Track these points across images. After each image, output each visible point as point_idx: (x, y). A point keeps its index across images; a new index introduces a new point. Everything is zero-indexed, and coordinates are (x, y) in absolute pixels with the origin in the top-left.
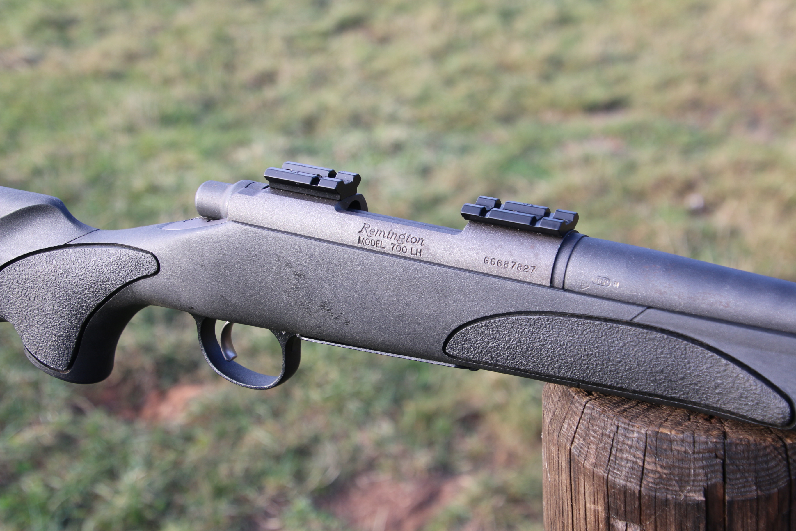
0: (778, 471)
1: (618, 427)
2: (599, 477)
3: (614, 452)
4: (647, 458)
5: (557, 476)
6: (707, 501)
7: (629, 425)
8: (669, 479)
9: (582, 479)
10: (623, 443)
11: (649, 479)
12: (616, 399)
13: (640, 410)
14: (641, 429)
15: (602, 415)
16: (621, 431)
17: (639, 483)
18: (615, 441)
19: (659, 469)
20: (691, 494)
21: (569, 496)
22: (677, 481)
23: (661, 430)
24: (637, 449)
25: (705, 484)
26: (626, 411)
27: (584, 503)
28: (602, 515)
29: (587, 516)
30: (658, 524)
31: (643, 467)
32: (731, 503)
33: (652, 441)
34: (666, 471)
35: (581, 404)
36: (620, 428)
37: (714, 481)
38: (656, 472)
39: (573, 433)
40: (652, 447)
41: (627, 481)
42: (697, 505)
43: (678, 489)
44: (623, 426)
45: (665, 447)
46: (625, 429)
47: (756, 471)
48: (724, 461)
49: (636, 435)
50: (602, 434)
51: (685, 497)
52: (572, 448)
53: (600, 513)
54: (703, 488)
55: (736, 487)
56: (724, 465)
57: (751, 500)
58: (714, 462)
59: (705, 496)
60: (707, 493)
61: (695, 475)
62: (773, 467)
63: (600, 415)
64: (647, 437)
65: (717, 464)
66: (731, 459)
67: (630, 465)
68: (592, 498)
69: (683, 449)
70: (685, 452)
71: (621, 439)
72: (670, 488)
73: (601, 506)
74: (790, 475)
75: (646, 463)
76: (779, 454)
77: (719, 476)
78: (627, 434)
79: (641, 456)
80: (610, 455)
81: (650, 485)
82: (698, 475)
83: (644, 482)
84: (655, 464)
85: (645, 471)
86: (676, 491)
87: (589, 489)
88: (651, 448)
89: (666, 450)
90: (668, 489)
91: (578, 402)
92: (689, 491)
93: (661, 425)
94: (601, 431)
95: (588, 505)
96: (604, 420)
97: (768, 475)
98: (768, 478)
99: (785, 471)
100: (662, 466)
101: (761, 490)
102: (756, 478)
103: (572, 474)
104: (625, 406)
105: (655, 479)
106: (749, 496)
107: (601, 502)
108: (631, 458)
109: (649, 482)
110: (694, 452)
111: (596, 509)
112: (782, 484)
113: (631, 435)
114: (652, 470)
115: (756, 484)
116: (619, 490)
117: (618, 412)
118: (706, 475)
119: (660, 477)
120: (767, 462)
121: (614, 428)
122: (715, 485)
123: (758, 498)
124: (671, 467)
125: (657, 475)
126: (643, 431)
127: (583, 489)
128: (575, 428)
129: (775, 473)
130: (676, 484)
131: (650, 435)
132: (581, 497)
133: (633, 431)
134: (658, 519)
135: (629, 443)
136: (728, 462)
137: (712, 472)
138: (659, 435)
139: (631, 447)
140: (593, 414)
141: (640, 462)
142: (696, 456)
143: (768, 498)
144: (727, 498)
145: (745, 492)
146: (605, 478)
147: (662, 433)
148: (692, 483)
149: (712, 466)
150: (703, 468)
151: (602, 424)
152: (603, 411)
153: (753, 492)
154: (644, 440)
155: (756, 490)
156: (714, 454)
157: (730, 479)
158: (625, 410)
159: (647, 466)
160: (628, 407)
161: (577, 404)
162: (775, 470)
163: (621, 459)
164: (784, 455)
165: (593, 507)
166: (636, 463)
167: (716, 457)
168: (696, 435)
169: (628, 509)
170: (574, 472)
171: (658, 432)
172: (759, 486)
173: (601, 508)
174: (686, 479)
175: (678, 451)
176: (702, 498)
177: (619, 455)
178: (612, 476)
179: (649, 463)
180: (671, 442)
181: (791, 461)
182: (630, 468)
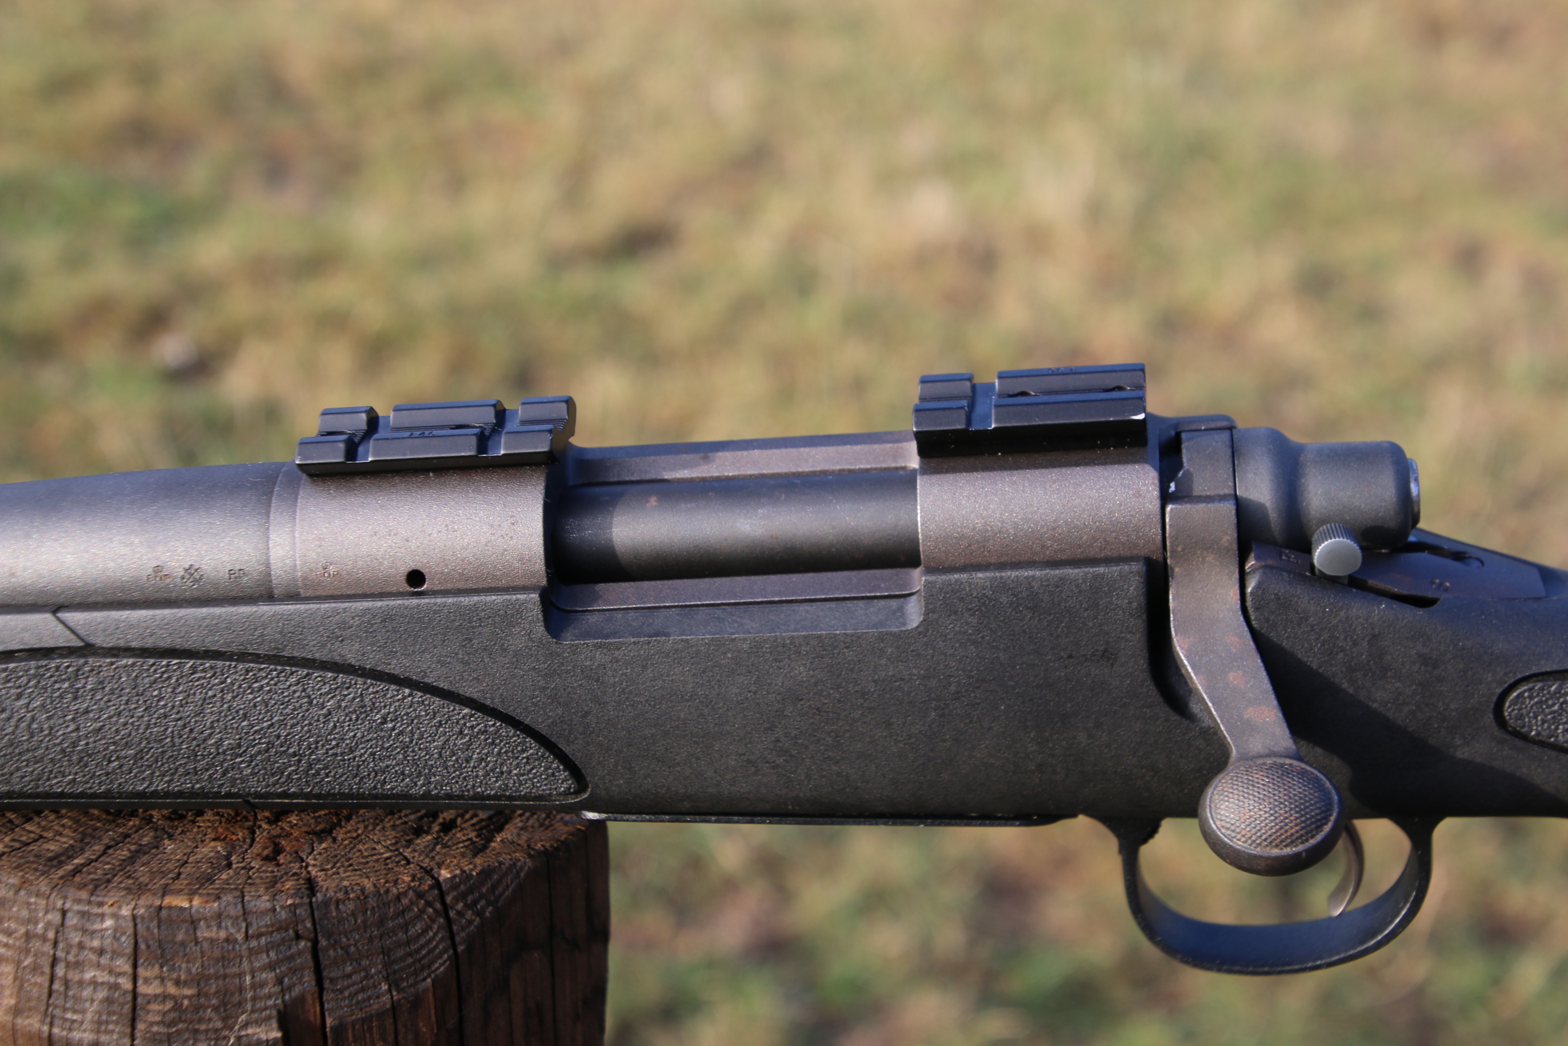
0: (429, 942)
1: (64, 913)
2: (30, 1036)
3: (60, 971)
4: (142, 972)
6: (286, 1038)
7: (89, 902)
8: (197, 1008)
10: (81, 946)
11: (151, 1018)
12: (52, 848)
13: (113, 864)
14: (120, 907)
15: (22, 893)
16: (72, 920)
17: (128, 1030)
18: (61, 945)
19: (172, 990)
20: (250, 1031)
22: (216, 1009)
23: (168, 900)
24: (116, 954)
25: (279, 1001)
26: (80, 871)
32: (340, 1030)
33: (148, 928)
34: (188, 992)
36: (69, 915)
37: (296, 991)
38: (165, 997)
40: (151, 943)
41: (98, 1032)
43: (219, 1024)
44: (76, 907)
45: (180, 937)
46: (83, 914)
47: (385, 952)
48: (315, 942)
49: (109, 923)
50: (27, 935)
51: (239, 1038)
54: (274, 1013)
55: (347, 994)
56: (315, 952)
57: (380, 1015)
58: (294, 950)
59: (282, 1026)
60: (285, 1019)
61: (254, 986)
62: (418, 936)
63: (17, 892)
64: (135, 925)
65: (300, 953)
66: (329, 937)
67: (102, 994)
69: (223, 934)
70: (227, 940)
71: (75, 938)
72: (203, 1027)
74: (454, 946)
75: (140, 982)
76: (429, 904)
77: (309, 979)
78: (88, 926)
79: (127, 968)
80: (52, 981)
81: (155, 1029)
82: (262, 985)
83: (141, 1026)
84: (163, 980)
85: (140, 1000)
86: (216, 1031)
88: (148, 947)
89: (183, 944)
90: (196, 1031)
92: (245, 1026)
93: (165, 891)
94: (22, 930)
96: (29, 904)
97: (410, 954)
98: (410, 960)
99: (442, 939)
100: (177, 983)
101: (399, 990)
102: (386, 965)
104: (76, 861)
105: (164, 1014)
106: (375, 1006)
108: (103, 977)
109: (152, 1024)
110: (247, 937)
112: (441, 967)
113: (97, 926)
114: (156, 996)
115: (387, 979)
117: (61, 878)
118: (280, 981)
119: (177, 1007)
120: (405, 928)
121: (55, 917)
122: (301, 999)
123: (394, 1008)
124: (199, 980)
125: (169, 1005)
126: (125, 912)
129: (422, 947)
130: (213, 1015)
131: (143, 917)
133: (102, 916)
135: (96, 943)
136: (323, 942)
137: (293, 971)
138: (164, 913)
139: (101, 952)
141: (126, 983)
142: (254, 943)
143: (416, 1003)
144: (329, 1021)
145: (364, 1000)
146: (46, 1034)
147: (170, 908)
148: (249, 1006)
149: (291, 958)
150: (271, 967)
151: (25, 913)
152: (24, 882)
153: (384, 996)
154: (130, 931)
155: (390, 991)
156: (291, 932)
157: (332, 980)
158: (77, 871)
159: (143, 989)
160: (82, 861)
162: (423, 940)
163: (81, 983)
164: (438, 906)
166: (116, 987)
167: (298, 937)
168: (247, 898)
171: (160, 908)
172: (394, 983)
174: (236, 998)
175: (212, 941)
176: (279, 1035)
177: (74, 976)
178: (63, 1029)
179: (146, 981)
180: (194, 923)
181: (452, 914)
182: (102, 1001)
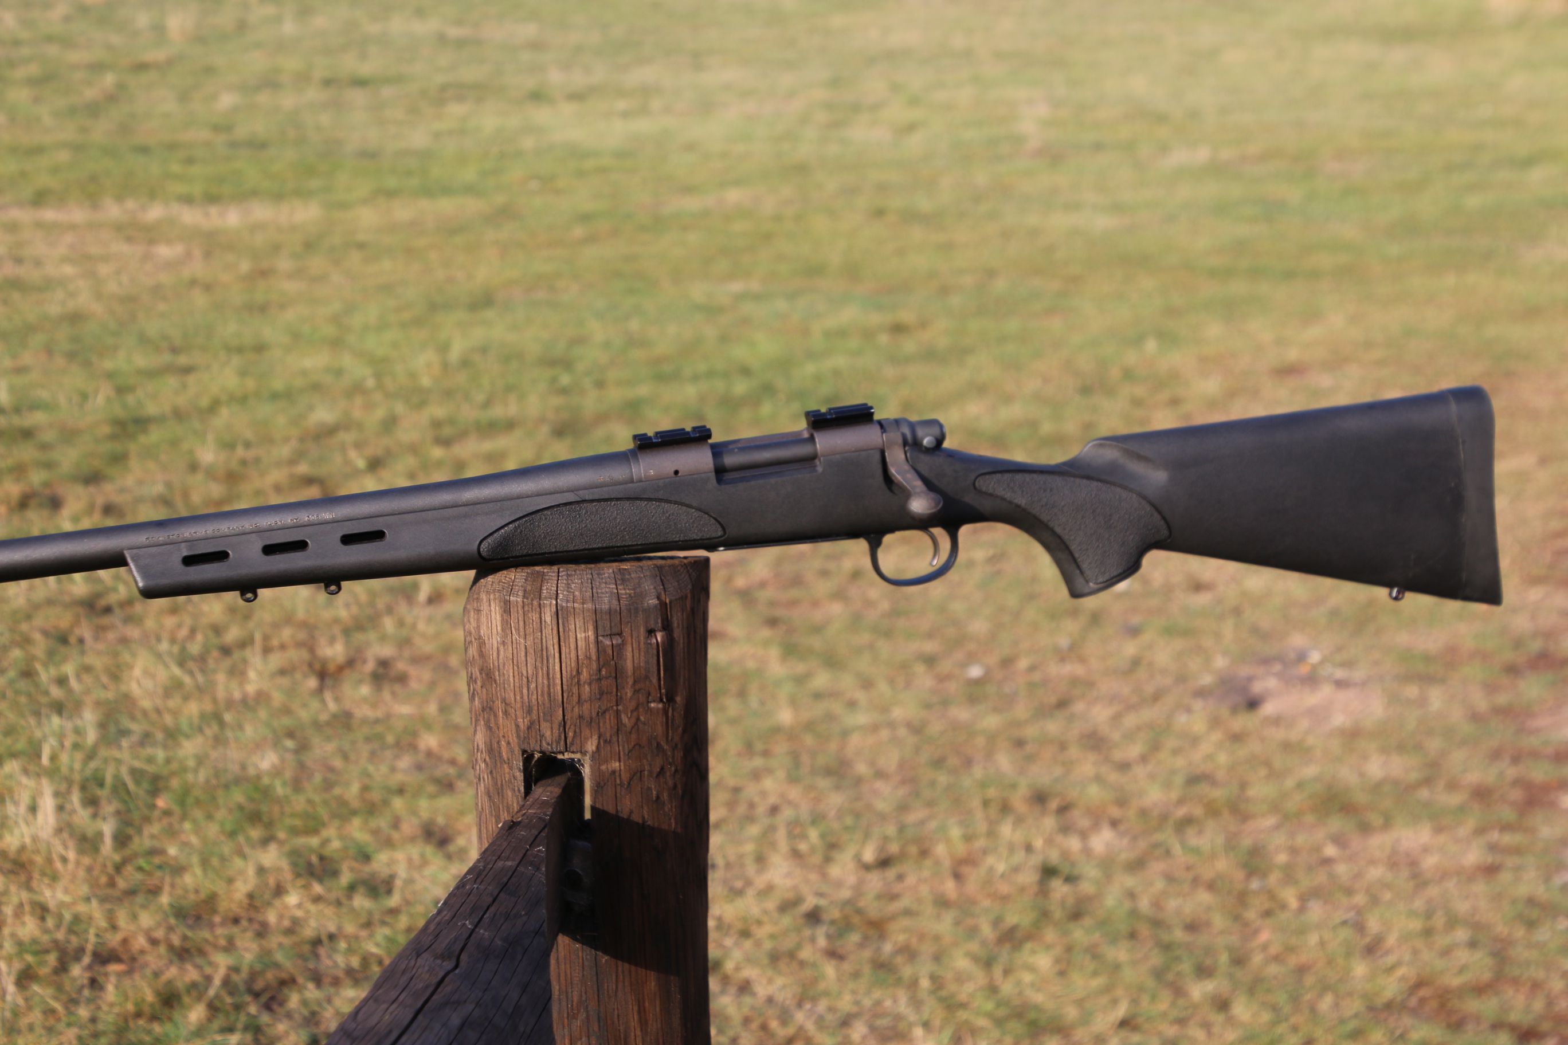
2: (588, 610)
3: (594, 591)
4: (619, 587)
5: (540, 634)
6: (659, 603)
9: (572, 619)
16: (595, 576)
17: (618, 603)
19: (628, 591)
20: (650, 602)
21: (556, 641)
22: (640, 596)
24: (610, 584)
25: (655, 593)
27: (574, 636)
28: (592, 638)
29: (578, 644)
30: (633, 629)
31: (618, 593)
32: (670, 603)
34: (632, 592)
35: (554, 572)
38: (626, 594)
39: (555, 592)
42: (656, 606)
43: (642, 600)
49: (606, 575)
50: (582, 582)
51: (648, 604)
52: (558, 601)
53: (590, 637)
54: (655, 597)
56: (662, 580)
59: (658, 600)
60: (658, 598)
67: (608, 595)
68: (583, 629)
72: (637, 601)
73: (591, 631)
79: (615, 587)
85: (620, 595)
86: (642, 602)
87: (579, 623)
91: (550, 572)
92: (648, 600)
94: (580, 581)
95: (579, 636)
100: (629, 589)
103: (560, 621)
105: (626, 598)
107: (591, 627)
111: (587, 635)
116: (606, 613)
122: (661, 595)
127: (573, 626)
128: (555, 588)
130: (640, 598)
132: (572, 634)
134: (633, 625)
136: (663, 578)
140: (569, 573)
144: (667, 600)
159: (620, 591)
161: (550, 574)
163: (602, 593)
165: (583, 635)
169: (613, 624)
170: (563, 618)
171: (620, 569)
173: (591, 633)
176: (657, 602)
179: (620, 589)
180: (630, 574)
181: (690, 572)
182: (609, 597)
